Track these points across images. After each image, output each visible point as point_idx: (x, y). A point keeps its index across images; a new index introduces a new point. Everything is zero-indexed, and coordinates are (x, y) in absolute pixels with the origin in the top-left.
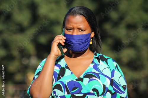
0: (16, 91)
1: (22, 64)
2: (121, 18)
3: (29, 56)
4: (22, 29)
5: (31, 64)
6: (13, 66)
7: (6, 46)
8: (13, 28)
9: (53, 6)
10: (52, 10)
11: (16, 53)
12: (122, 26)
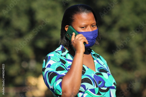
0: (17, 93)
1: (21, 67)
2: (114, 22)
3: (28, 60)
4: (20, 35)
5: (30, 68)
6: (13, 70)
7: (6, 50)
8: (13, 33)
9: (50, 11)
10: (49, 16)
11: (15, 57)
12: (116, 29)
